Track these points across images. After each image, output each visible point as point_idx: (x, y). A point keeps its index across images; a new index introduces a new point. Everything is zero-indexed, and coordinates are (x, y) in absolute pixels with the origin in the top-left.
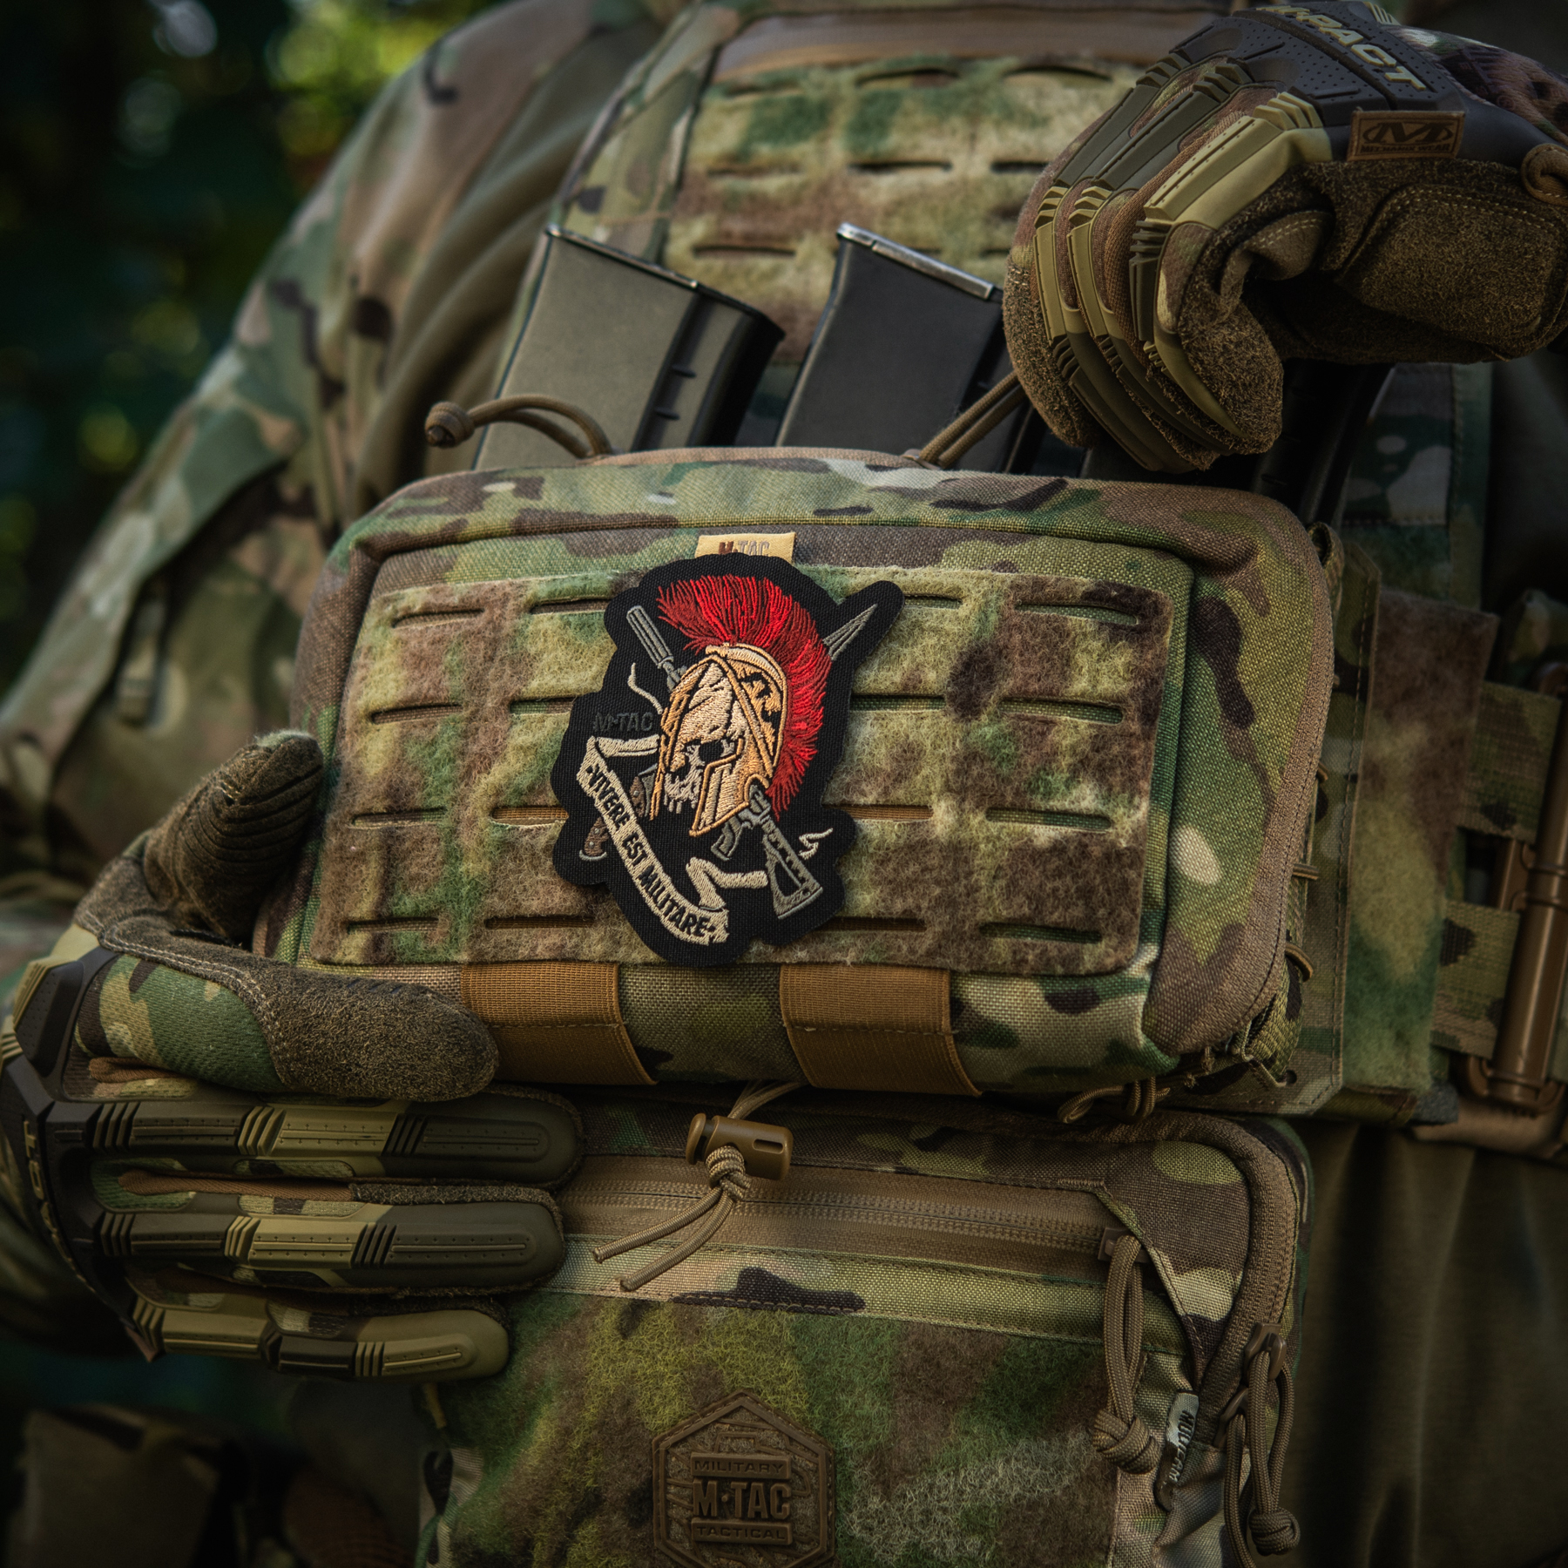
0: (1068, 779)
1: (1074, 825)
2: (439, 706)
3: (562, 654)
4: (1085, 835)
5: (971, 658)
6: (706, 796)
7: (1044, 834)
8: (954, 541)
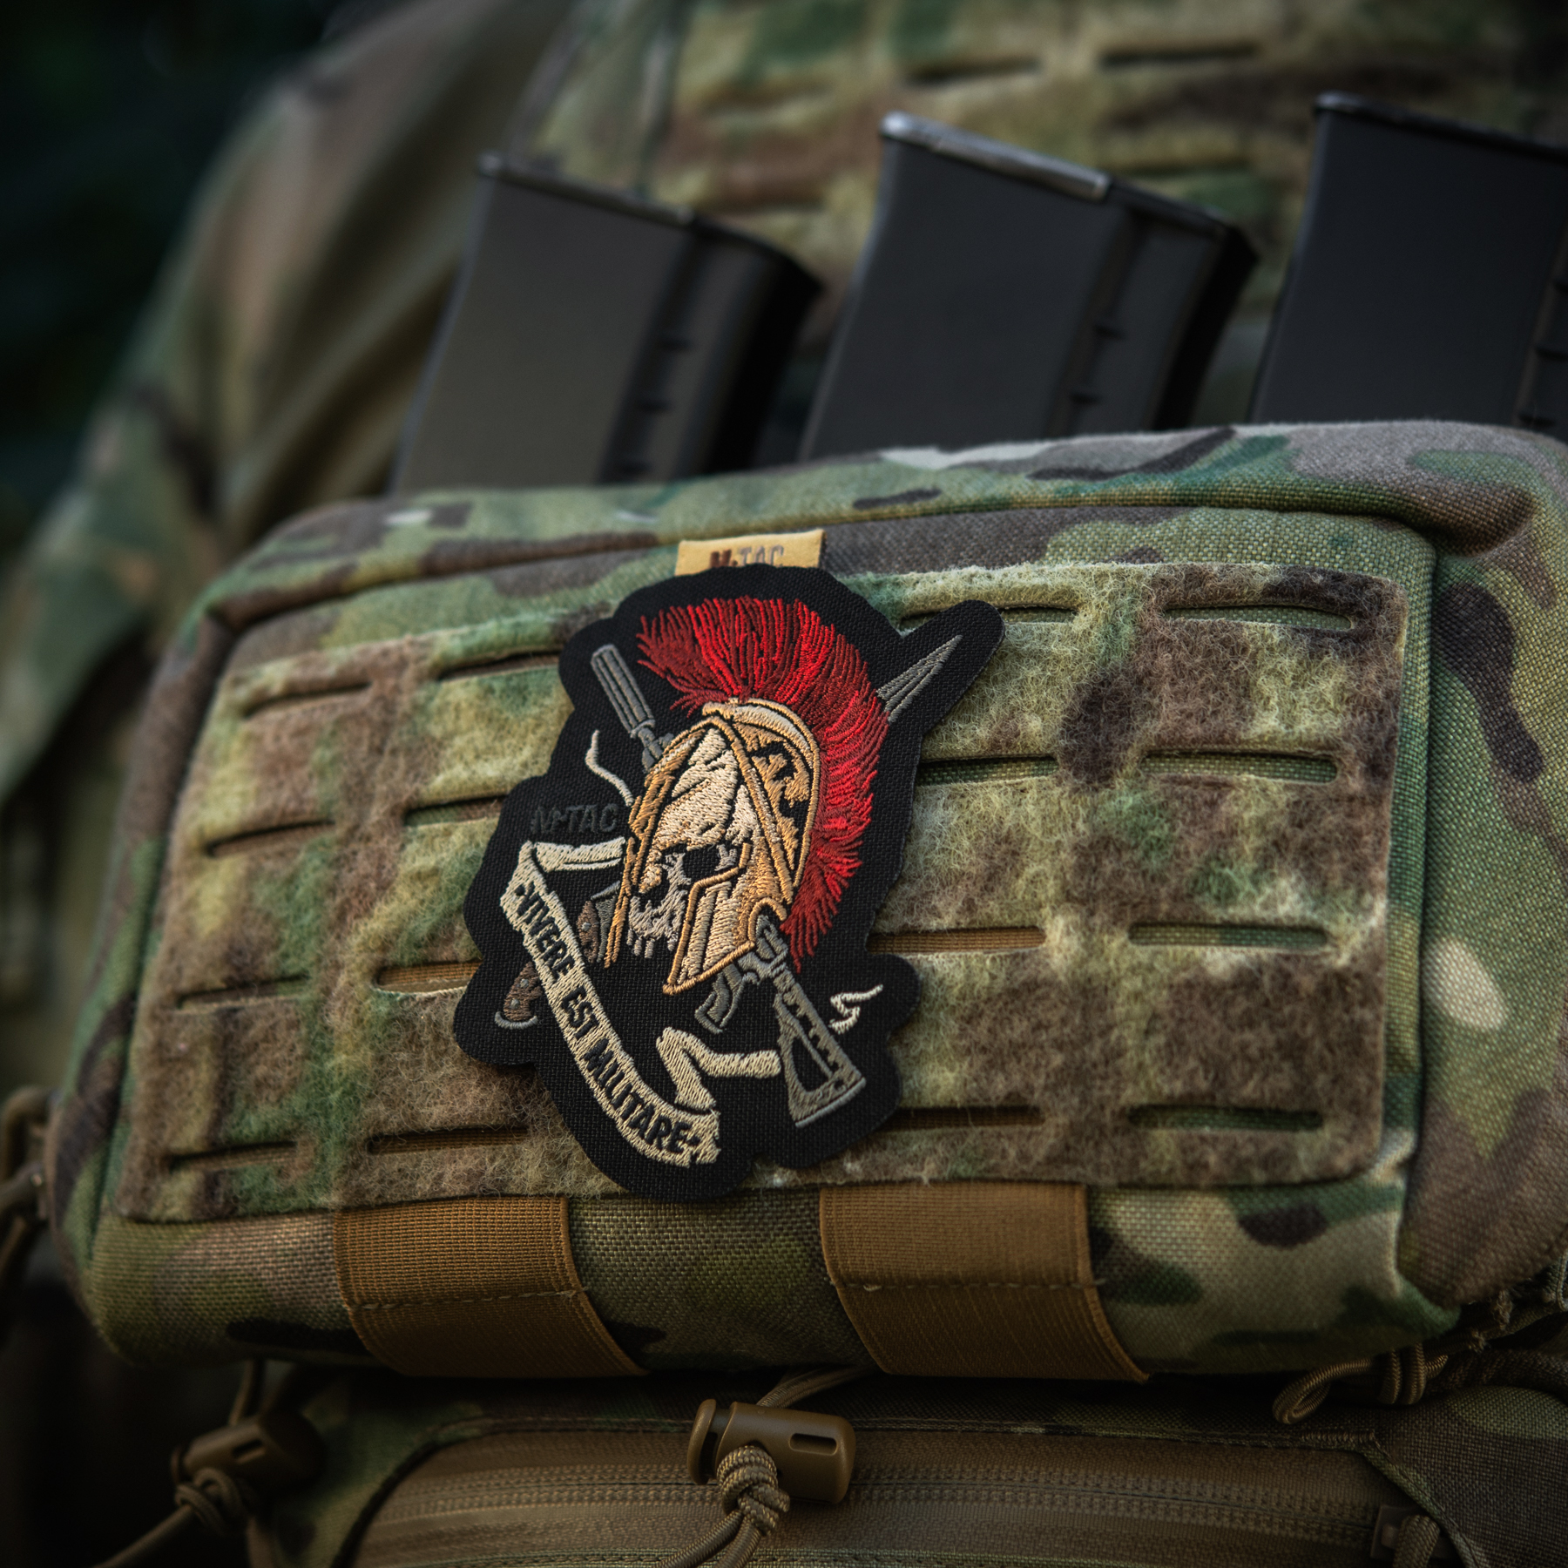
0: (1256, 872)
1: (1268, 944)
2: (304, 825)
3: (480, 736)
4: (1287, 958)
5: (1094, 693)
6: (690, 932)
7: (1221, 960)
8: (1064, 524)
